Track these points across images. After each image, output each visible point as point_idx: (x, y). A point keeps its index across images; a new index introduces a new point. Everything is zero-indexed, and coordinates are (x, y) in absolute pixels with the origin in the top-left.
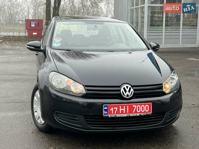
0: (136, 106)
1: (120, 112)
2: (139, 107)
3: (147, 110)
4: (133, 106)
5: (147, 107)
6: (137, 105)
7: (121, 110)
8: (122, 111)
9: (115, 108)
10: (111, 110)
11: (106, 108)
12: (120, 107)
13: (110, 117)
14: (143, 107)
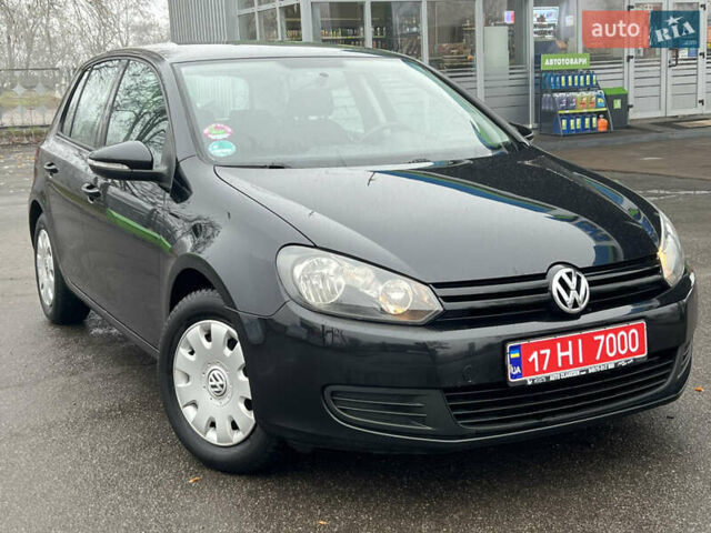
0: (602, 337)
1: (560, 365)
2: (611, 339)
3: (634, 346)
4: (596, 338)
5: (633, 335)
6: (606, 333)
7: (560, 354)
8: (565, 359)
9: (542, 352)
10: (530, 360)
11: (517, 355)
12: (559, 345)
13: (530, 383)
14: (622, 337)
